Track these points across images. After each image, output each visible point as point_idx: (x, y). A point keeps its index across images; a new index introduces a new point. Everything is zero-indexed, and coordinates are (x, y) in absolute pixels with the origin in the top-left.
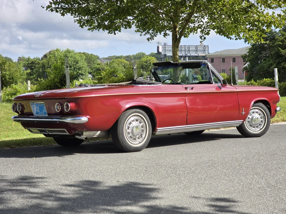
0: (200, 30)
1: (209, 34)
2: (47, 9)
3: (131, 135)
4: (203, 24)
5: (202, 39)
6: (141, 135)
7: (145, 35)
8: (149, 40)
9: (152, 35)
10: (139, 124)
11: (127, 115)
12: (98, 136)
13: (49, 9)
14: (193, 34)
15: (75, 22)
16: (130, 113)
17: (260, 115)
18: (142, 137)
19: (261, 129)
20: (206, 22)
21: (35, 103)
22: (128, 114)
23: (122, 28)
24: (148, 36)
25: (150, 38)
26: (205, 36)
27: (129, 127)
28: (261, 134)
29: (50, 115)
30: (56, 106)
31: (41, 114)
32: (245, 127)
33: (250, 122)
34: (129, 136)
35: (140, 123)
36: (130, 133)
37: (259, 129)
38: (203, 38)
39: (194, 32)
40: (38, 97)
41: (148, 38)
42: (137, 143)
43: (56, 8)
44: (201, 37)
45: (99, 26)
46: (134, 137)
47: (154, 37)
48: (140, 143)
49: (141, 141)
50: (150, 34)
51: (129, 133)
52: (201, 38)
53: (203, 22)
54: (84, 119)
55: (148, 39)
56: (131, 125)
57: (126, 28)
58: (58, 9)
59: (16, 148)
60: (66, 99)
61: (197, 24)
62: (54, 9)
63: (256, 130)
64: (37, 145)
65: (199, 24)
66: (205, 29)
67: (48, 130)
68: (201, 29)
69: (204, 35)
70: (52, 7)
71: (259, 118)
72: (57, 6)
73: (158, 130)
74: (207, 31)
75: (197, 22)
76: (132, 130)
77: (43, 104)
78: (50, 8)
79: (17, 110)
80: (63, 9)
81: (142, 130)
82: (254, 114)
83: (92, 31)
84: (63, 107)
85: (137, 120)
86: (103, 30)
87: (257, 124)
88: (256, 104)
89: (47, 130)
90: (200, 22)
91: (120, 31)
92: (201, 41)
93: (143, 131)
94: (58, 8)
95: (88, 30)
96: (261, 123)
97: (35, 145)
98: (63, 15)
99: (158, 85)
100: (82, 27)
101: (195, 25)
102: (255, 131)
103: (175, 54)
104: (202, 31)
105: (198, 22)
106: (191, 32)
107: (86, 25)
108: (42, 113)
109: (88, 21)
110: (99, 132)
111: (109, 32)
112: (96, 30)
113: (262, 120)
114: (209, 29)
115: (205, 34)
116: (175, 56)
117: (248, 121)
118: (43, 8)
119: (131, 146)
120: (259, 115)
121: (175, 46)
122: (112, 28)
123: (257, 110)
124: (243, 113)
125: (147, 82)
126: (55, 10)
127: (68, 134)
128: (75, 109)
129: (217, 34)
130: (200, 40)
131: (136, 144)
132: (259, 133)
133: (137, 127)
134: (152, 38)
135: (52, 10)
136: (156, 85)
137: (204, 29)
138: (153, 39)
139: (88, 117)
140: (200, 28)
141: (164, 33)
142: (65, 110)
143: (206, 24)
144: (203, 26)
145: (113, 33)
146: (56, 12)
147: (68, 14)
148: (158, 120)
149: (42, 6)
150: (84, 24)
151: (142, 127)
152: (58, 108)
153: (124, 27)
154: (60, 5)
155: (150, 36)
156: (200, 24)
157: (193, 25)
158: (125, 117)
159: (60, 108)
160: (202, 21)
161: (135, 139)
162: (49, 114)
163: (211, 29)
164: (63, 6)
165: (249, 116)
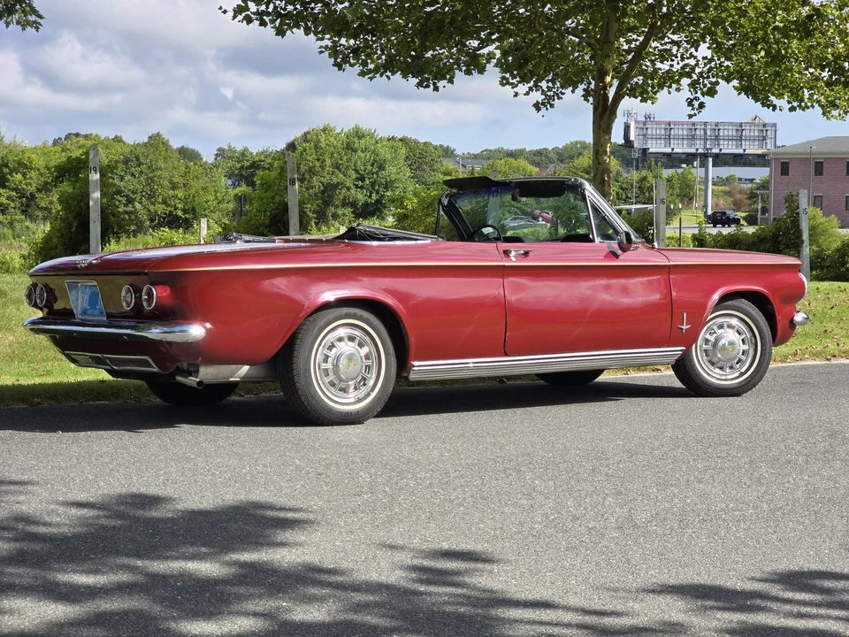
0: (689, 81)
1: (716, 92)
2: (234, 17)
3: (332, 377)
4: (697, 65)
5: (693, 109)
6: (364, 379)
7: (527, 94)
8: (538, 109)
9: (549, 93)
10: (358, 348)
11: (322, 323)
12: (243, 377)
13: (240, 17)
14: (669, 93)
15: (322, 52)
16: (331, 317)
17: (739, 334)
18: (364, 384)
19: (742, 374)
20: (704, 58)
21: (79, 285)
22: (326, 320)
23: (457, 71)
24: (537, 96)
25: (543, 104)
26: (702, 99)
27: (327, 357)
28: (740, 387)
29: (113, 318)
30: (123, 293)
31: (92, 315)
32: (694, 366)
33: (710, 353)
34: (327, 380)
35: (361, 345)
36: (330, 372)
37: (737, 375)
38: (696, 104)
39: (670, 87)
40: (85, 267)
41: (538, 102)
42: (352, 400)
43: (260, 14)
44: (692, 100)
45: (390, 66)
46: (343, 385)
47: (554, 100)
48: (360, 400)
49: (361, 396)
50: (543, 91)
51: (326, 373)
52: (690, 103)
53: (695, 57)
54: (197, 331)
55: (537, 106)
56: (334, 350)
57: (468, 72)
58: (265, 17)
59: (45, 405)
60: (146, 274)
61: (678, 63)
62: (254, 17)
63: (729, 377)
64: (107, 400)
65: (684, 63)
66: (704, 78)
67: (109, 359)
68: (691, 77)
69: (699, 95)
70: (248, 9)
71: (737, 341)
72: (263, 7)
73: (414, 366)
74: (709, 85)
75: (679, 59)
76: (336, 366)
77: (95, 286)
78: (243, 14)
79: (38, 301)
80: (280, 15)
81: (366, 366)
82: (722, 331)
83: (371, 79)
84: (139, 299)
85: (351, 339)
86: (405, 76)
87: (731, 360)
88: (729, 303)
89: (107, 358)
90: (688, 58)
91: (451, 81)
92: (692, 113)
93: (368, 368)
94: (268, 14)
95: (359, 75)
96: (744, 358)
98: (280, 32)
99: (419, 242)
100: (339, 66)
101: (672, 66)
102: (726, 380)
103: (601, 151)
104: (693, 85)
105: (682, 59)
106: (661, 86)
107: (352, 61)
108: (95, 312)
109: (356, 51)
110: (246, 368)
111: (419, 85)
112: (381, 76)
113: (746, 347)
114: (714, 80)
115: (703, 94)
116: (599, 156)
117: (706, 351)
118: (225, 12)
119: (330, 410)
120: (737, 334)
121: (599, 128)
122: (429, 73)
123: (734, 322)
124: (685, 327)
125: (389, 233)
126: (256, 19)
127: (155, 369)
128: (169, 302)
129: (739, 94)
130: (689, 110)
131: (347, 402)
133: (350, 357)
134: (549, 103)
135: (249, 20)
136: (413, 242)
137: (699, 79)
138: (552, 106)
139: (208, 325)
140: (689, 75)
141: (584, 90)
142: (145, 304)
143: (705, 65)
144: (698, 70)
145: (432, 86)
146: (261, 25)
147: (295, 30)
148: (412, 340)
149: (221, 8)
150: (345, 60)
151: (367, 357)
152: (129, 300)
153: (464, 68)
154: (271, 6)
155: (544, 97)
156: (686, 65)
157: (667, 68)
158: (317, 328)
159: (132, 299)
160: (691, 56)
161: (344, 390)
162: (109, 316)
163: (720, 80)
164: (281, 8)
165: (708, 336)
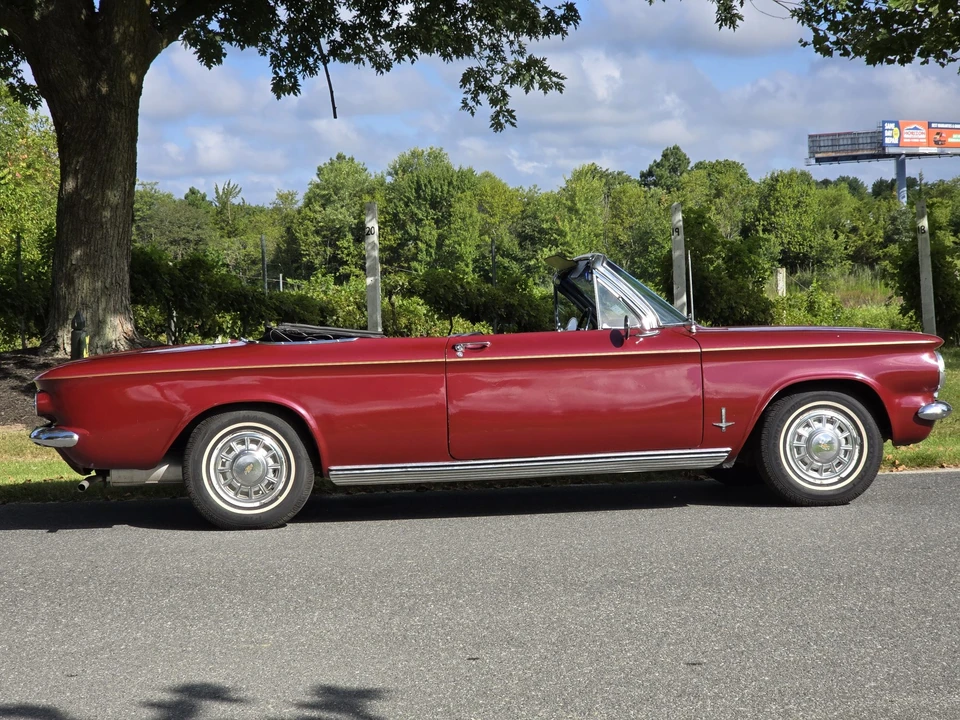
3: (230, 481)
6: (271, 483)
10: (264, 451)
11: (214, 427)
12: (163, 480)
16: (225, 420)
17: (842, 431)
18: (272, 489)
19: (842, 480)
27: (222, 461)
33: (803, 451)
35: (266, 448)
36: (229, 477)
37: (836, 479)
42: (255, 505)
46: (244, 489)
48: (266, 504)
49: (266, 501)
56: (232, 453)
63: (825, 482)
73: (332, 470)
81: (274, 470)
82: (818, 425)
87: (828, 461)
93: (277, 471)
96: (846, 460)
99: (342, 341)
102: (821, 485)
113: (849, 447)
119: (226, 514)
120: (837, 431)
123: (830, 413)
124: (723, 425)
126: (837, 50)
131: (249, 507)
132: (831, 493)
146: (843, 55)
151: (275, 460)
158: (209, 432)
161: (247, 494)
165: (801, 431)
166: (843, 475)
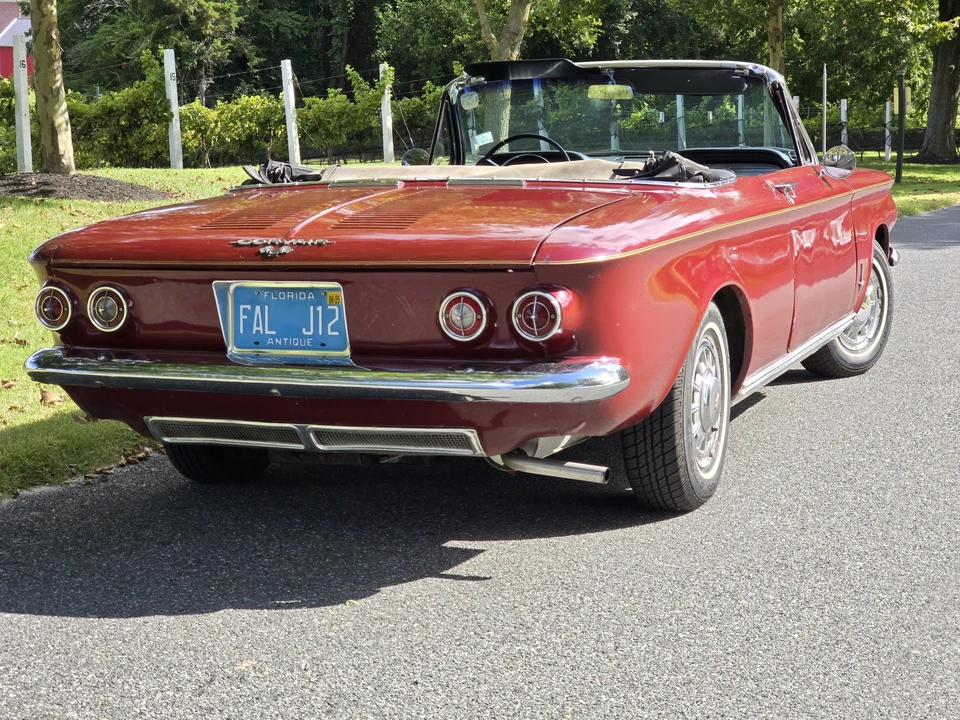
3: (696, 425)
19: (871, 341)
21: (232, 288)
27: (693, 393)
29: (366, 355)
30: (444, 307)
34: (694, 433)
36: (696, 420)
37: (865, 343)
46: (703, 436)
49: (713, 451)
54: (604, 374)
63: (859, 347)
73: (744, 389)
87: (863, 322)
96: (871, 317)
97: (34, 485)
102: (856, 352)
108: (296, 341)
113: (874, 303)
142: (522, 330)
152: (470, 324)
159: (479, 321)
162: (359, 351)
166: (871, 336)
